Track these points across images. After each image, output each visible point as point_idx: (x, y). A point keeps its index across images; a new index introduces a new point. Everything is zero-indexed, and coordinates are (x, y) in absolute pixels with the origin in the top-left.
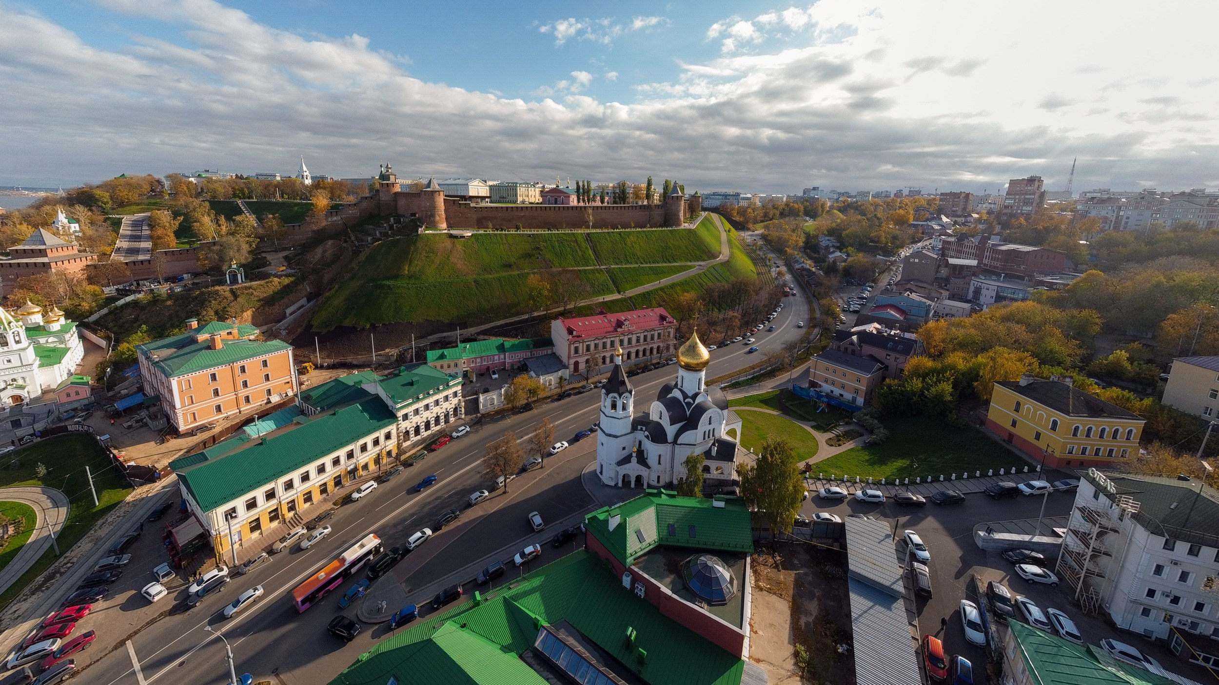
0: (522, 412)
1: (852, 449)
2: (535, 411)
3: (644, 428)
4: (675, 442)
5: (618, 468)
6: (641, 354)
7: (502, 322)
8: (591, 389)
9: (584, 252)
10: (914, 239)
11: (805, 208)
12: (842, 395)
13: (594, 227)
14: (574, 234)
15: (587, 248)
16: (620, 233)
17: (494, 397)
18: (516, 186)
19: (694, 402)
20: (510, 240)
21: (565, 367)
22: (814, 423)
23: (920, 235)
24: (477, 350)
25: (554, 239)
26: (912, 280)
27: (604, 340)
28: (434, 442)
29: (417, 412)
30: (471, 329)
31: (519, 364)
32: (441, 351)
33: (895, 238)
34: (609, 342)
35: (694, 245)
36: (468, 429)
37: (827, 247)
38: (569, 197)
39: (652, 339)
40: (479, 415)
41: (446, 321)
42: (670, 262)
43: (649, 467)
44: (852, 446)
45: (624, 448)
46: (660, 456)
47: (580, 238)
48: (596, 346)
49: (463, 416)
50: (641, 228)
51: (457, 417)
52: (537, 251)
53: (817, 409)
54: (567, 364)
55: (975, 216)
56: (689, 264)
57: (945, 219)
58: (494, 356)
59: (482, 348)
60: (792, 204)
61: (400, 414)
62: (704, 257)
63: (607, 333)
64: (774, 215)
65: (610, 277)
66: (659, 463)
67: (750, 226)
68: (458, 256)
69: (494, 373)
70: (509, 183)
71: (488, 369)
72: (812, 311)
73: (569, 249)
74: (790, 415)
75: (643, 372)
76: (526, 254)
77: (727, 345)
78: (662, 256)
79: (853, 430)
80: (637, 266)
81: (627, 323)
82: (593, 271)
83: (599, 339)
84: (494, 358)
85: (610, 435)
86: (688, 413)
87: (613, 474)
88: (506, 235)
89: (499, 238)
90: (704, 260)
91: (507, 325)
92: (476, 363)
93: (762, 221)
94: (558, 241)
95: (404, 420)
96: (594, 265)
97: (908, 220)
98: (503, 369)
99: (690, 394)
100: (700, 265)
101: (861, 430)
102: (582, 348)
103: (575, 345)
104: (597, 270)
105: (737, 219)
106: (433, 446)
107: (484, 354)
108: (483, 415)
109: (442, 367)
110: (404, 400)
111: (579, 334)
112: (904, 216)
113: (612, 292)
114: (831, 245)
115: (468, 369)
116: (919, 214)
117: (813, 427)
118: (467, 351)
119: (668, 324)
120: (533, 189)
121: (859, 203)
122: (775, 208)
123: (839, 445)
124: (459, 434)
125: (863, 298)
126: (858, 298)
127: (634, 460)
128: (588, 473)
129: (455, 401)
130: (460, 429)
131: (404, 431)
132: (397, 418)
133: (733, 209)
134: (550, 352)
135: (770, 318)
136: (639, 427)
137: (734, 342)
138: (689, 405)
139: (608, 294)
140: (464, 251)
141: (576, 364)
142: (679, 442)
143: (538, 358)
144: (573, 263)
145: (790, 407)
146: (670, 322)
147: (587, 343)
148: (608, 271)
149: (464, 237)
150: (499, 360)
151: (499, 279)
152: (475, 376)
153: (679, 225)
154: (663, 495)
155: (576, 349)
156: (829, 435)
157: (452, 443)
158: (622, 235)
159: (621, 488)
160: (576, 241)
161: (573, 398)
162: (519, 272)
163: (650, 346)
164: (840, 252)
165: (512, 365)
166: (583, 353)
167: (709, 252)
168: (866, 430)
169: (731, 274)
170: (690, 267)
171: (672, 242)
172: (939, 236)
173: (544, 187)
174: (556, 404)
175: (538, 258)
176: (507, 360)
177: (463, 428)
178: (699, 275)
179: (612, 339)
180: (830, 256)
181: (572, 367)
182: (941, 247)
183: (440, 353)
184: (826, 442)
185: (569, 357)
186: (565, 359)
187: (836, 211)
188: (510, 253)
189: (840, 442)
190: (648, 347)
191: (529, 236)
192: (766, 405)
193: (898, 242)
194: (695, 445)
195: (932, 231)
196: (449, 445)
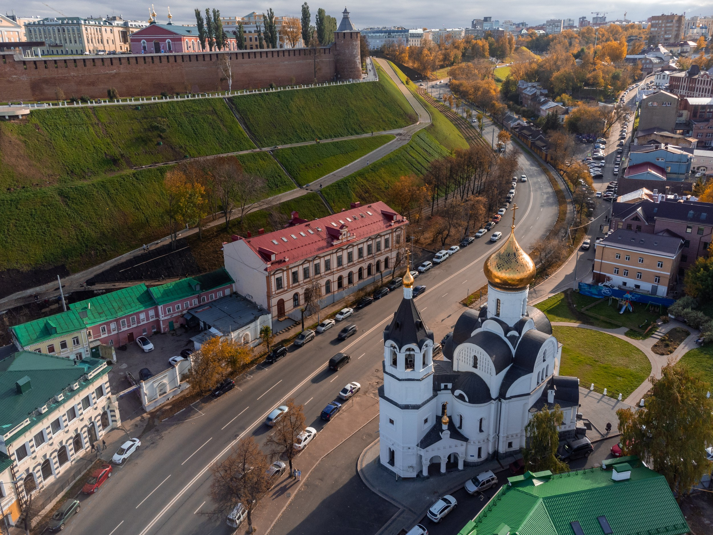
0: (218, 396)
1: (687, 355)
2: (238, 390)
3: (450, 386)
4: (502, 395)
5: (422, 452)
6: (365, 273)
7: (126, 257)
8: (313, 337)
9: (231, 128)
10: (634, 78)
11: (491, 45)
12: (638, 287)
13: (235, 88)
14: (208, 100)
15: (233, 121)
16: (278, 94)
17: (165, 381)
18: (79, 24)
19: (520, 333)
20: (104, 118)
21: (262, 311)
22: (626, 330)
23: (639, 72)
24: (105, 309)
25: (179, 111)
26: (654, 129)
27: (316, 262)
28: (84, 480)
29: (40, 438)
30: (77, 275)
31: (181, 320)
32: (41, 322)
33: (615, 77)
34: (322, 263)
35: (384, 105)
36: (138, 443)
37: (534, 97)
38: (180, 40)
39: (378, 249)
40: (145, 415)
41: (25, 269)
42: (358, 134)
43: (466, 440)
44: (686, 350)
45: (426, 421)
46: (481, 420)
47: (219, 107)
48: (306, 272)
49: (119, 424)
50: (307, 85)
51: (108, 428)
52: (155, 133)
53: (620, 309)
54: (265, 306)
55: (692, 44)
56: (384, 133)
57: (663, 50)
58: (137, 314)
59: (115, 304)
60: (474, 41)
61: (12, 449)
62: (401, 121)
63: (319, 249)
64: (456, 57)
65: (281, 163)
66: (481, 431)
67: (429, 74)
68: (15, 152)
69: (145, 342)
70: (63, 19)
71: (131, 337)
72: (552, 182)
73: (206, 125)
74: (592, 324)
75: (376, 299)
76: (137, 139)
77: (472, 242)
78: (346, 125)
79: (675, 329)
80: (314, 143)
81: (344, 231)
82: (253, 156)
83: (309, 262)
84: (138, 318)
85: (406, 407)
86: (514, 352)
87: (413, 461)
88: (93, 108)
89: (83, 115)
90: (401, 127)
91: (137, 259)
92: (109, 331)
93: (442, 67)
94: (186, 113)
95: (20, 459)
96: (251, 147)
97: (621, 53)
98: (155, 333)
99: (511, 324)
100: (400, 134)
101: (685, 328)
102: (286, 278)
103: (277, 276)
104: (258, 154)
105: (410, 65)
106: (86, 487)
107: (120, 314)
108: (153, 415)
109: (51, 349)
110: (15, 422)
111: (280, 257)
112: (617, 49)
113: (289, 187)
114: (538, 93)
115: (98, 343)
116: (634, 44)
117: (626, 334)
118: (89, 313)
119: (397, 225)
120: (108, 29)
121: (551, 36)
122: (455, 48)
123: (671, 352)
124: (125, 456)
125: (600, 159)
126: (594, 159)
127: (446, 434)
128: (367, 466)
129: (102, 402)
130: (125, 446)
131: (24, 476)
132: (7, 457)
133: (403, 52)
134: (227, 292)
135: (509, 198)
136: (442, 385)
137: (477, 237)
138: (513, 339)
139: (285, 191)
140: (25, 142)
141: (281, 304)
142: (508, 395)
143: (212, 304)
144: (217, 147)
145: (587, 313)
146: (398, 222)
147: (294, 270)
148: (276, 154)
149: (17, 117)
150: (148, 319)
151: (103, 185)
152: (114, 353)
153: (358, 77)
154: (534, 481)
155: (279, 281)
156: (652, 341)
157: (118, 474)
158: (282, 96)
159: (427, 478)
160: (214, 112)
161: (289, 356)
162: (133, 171)
163: (377, 259)
164: (553, 101)
165: (171, 324)
166: (288, 286)
167: (406, 114)
168: (689, 326)
169: (441, 144)
170: (388, 138)
171: (354, 103)
172: (662, 71)
173: (126, 25)
174: (267, 371)
175: (158, 144)
176: (162, 317)
177: (129, 443)
178: (404, 148)
179: (327, 258)
180: (544, 108)
181: (275, 310)
182: (668, 85)
183: (42, 325)
184: (653, 349)
185: (269, 296)
186: (260, 299)
187: (524, 48)
188: (109, 140)
189: (670, 348)
190: (373, 262)
191: (136, 107)
192: (558, 315)
193: (619, 83)
194: (528, 394)
195: (651, 66)
196: (113, 478)
